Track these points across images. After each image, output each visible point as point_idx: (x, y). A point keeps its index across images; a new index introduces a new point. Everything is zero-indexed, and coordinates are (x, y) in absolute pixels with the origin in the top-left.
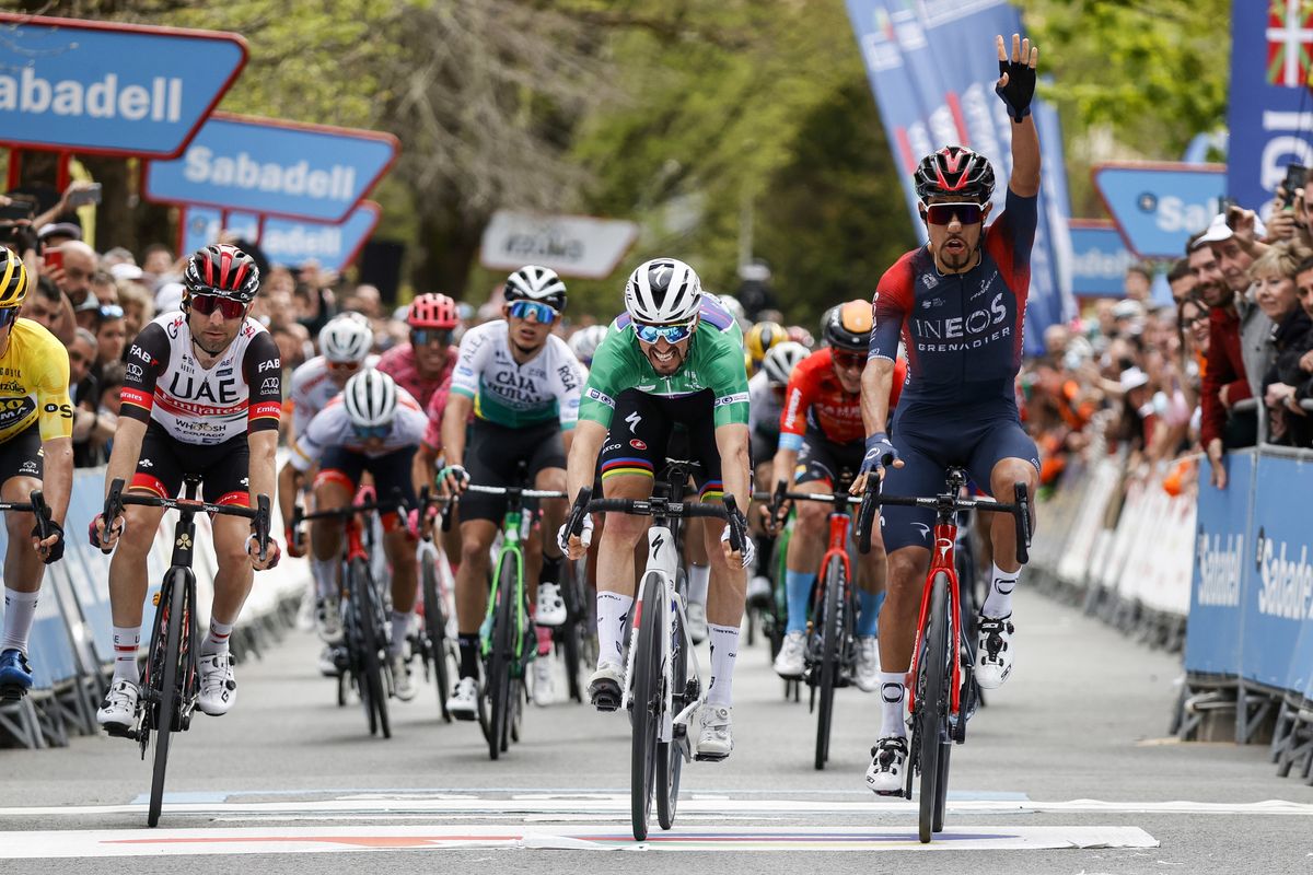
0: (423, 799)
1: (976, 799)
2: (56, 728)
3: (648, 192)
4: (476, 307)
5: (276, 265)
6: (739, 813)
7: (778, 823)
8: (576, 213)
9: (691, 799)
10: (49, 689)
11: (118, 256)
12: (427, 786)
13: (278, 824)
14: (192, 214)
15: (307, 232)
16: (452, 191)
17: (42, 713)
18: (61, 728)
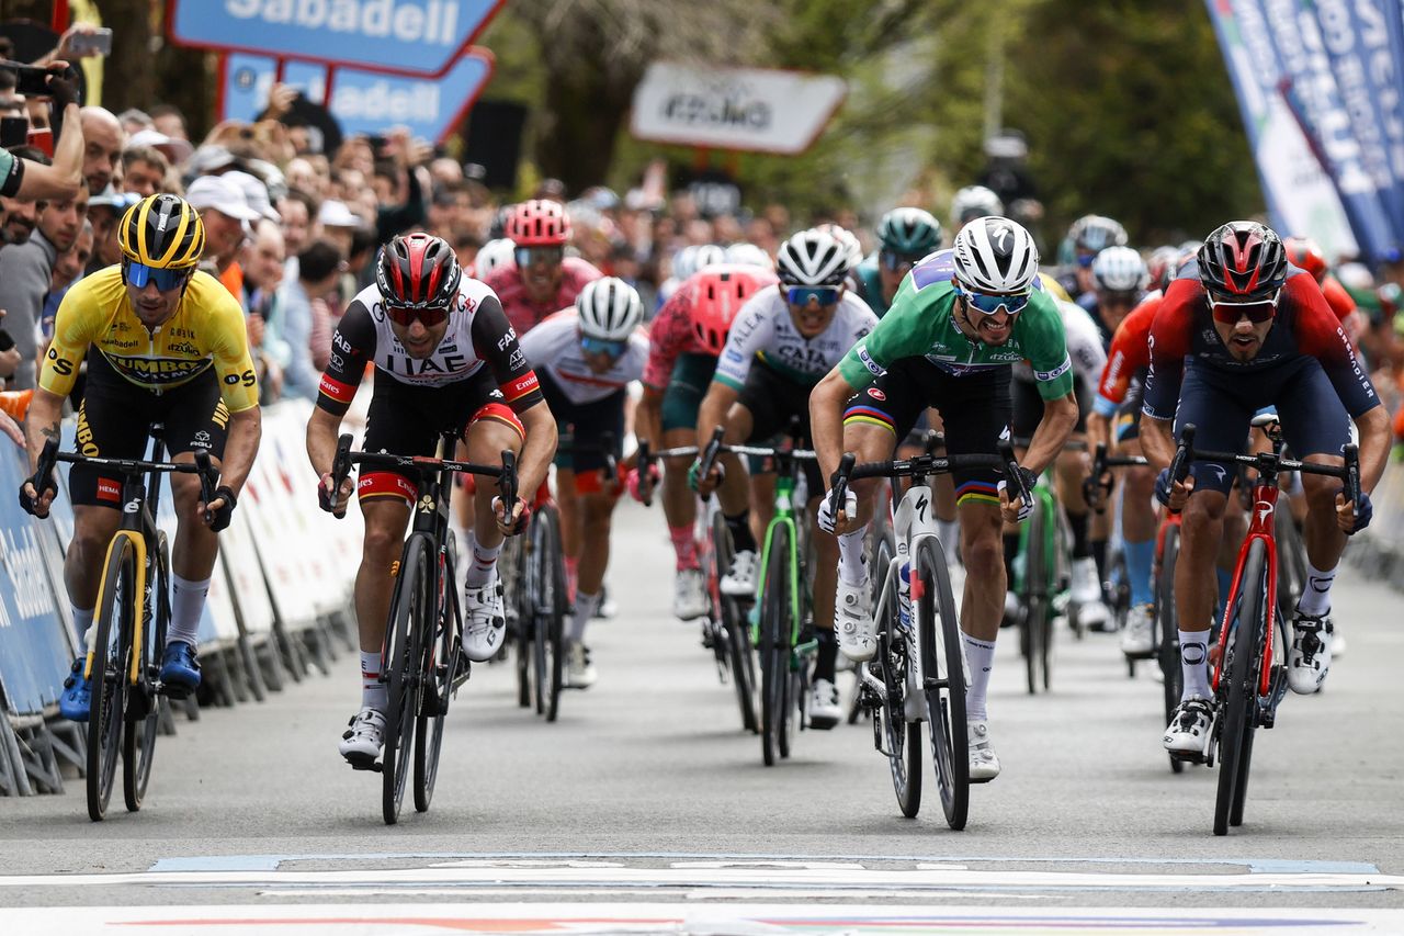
0: (548, 867)
1: (1307, 872)
2: (47, 769)
3: (859, 37)
4: (622, 193)
5: (350, 135)
6: (981, 888)
7: (1034, 903)
8: (762, 65)
9: (915, 869)
10: (38, 713)
11: (134, 120)
12: (555, 849)
13: (350, 900)
14: (236, 62)
15: (391, 89)
16: (592, 34)
17: (27, 746)
18: (53, 766)
